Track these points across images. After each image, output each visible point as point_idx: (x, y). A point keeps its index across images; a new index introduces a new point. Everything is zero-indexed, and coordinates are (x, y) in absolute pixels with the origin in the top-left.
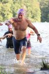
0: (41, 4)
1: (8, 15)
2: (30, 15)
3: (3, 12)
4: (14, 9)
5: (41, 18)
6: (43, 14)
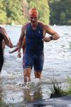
4: (8, 4)
5: (50, 18)
6: (53, 13)
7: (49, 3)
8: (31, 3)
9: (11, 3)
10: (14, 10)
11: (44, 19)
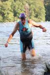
0: (45, 2)
1: (8, 14)
2: (33, 14)
3: (3, 11)
4: (14, 7)
7: (44, 5)
8: (31, 5)
9: (17, 6)
10: (19, 11)
11: (41, 17)
